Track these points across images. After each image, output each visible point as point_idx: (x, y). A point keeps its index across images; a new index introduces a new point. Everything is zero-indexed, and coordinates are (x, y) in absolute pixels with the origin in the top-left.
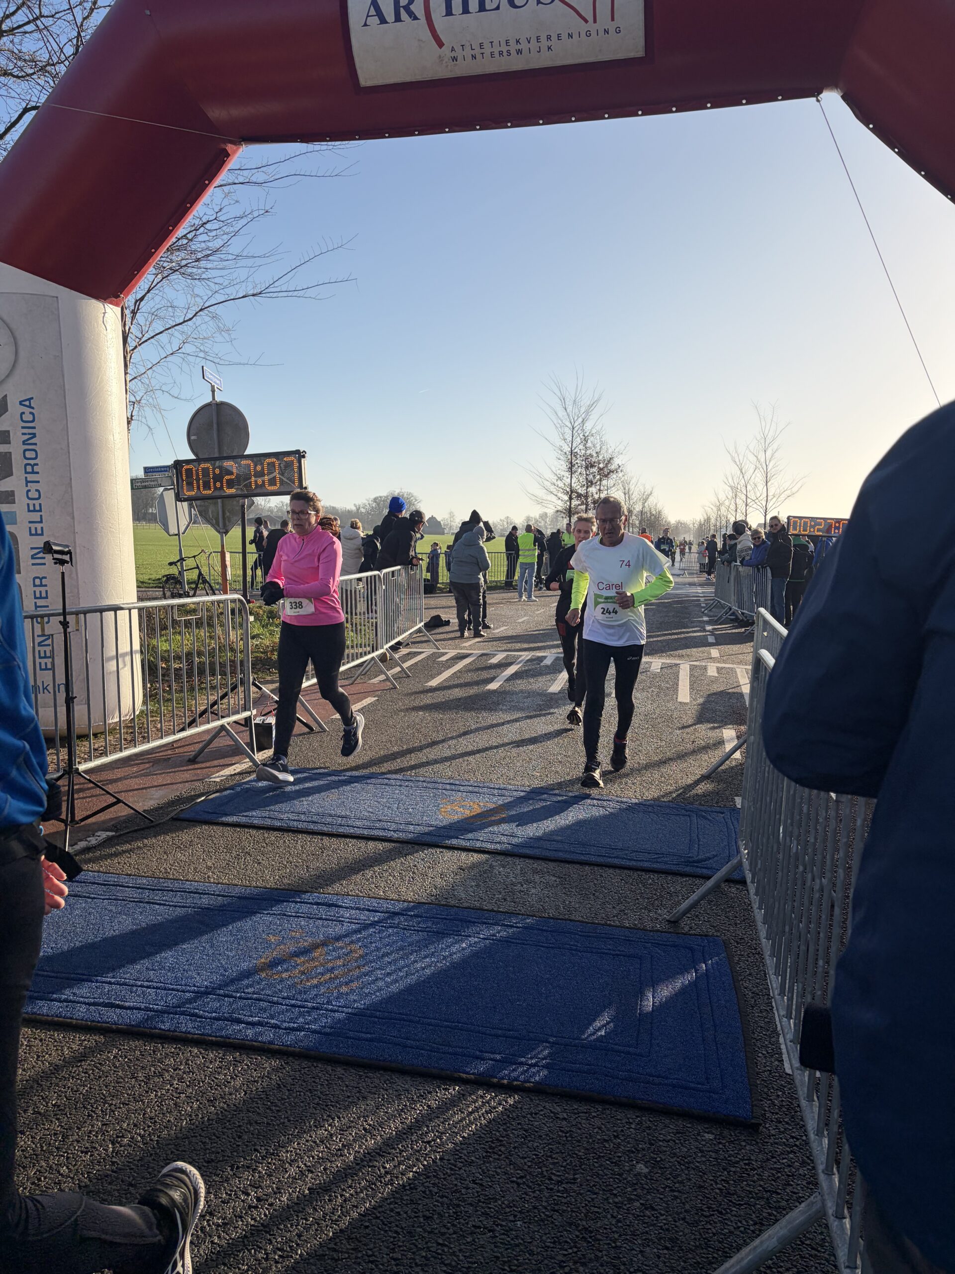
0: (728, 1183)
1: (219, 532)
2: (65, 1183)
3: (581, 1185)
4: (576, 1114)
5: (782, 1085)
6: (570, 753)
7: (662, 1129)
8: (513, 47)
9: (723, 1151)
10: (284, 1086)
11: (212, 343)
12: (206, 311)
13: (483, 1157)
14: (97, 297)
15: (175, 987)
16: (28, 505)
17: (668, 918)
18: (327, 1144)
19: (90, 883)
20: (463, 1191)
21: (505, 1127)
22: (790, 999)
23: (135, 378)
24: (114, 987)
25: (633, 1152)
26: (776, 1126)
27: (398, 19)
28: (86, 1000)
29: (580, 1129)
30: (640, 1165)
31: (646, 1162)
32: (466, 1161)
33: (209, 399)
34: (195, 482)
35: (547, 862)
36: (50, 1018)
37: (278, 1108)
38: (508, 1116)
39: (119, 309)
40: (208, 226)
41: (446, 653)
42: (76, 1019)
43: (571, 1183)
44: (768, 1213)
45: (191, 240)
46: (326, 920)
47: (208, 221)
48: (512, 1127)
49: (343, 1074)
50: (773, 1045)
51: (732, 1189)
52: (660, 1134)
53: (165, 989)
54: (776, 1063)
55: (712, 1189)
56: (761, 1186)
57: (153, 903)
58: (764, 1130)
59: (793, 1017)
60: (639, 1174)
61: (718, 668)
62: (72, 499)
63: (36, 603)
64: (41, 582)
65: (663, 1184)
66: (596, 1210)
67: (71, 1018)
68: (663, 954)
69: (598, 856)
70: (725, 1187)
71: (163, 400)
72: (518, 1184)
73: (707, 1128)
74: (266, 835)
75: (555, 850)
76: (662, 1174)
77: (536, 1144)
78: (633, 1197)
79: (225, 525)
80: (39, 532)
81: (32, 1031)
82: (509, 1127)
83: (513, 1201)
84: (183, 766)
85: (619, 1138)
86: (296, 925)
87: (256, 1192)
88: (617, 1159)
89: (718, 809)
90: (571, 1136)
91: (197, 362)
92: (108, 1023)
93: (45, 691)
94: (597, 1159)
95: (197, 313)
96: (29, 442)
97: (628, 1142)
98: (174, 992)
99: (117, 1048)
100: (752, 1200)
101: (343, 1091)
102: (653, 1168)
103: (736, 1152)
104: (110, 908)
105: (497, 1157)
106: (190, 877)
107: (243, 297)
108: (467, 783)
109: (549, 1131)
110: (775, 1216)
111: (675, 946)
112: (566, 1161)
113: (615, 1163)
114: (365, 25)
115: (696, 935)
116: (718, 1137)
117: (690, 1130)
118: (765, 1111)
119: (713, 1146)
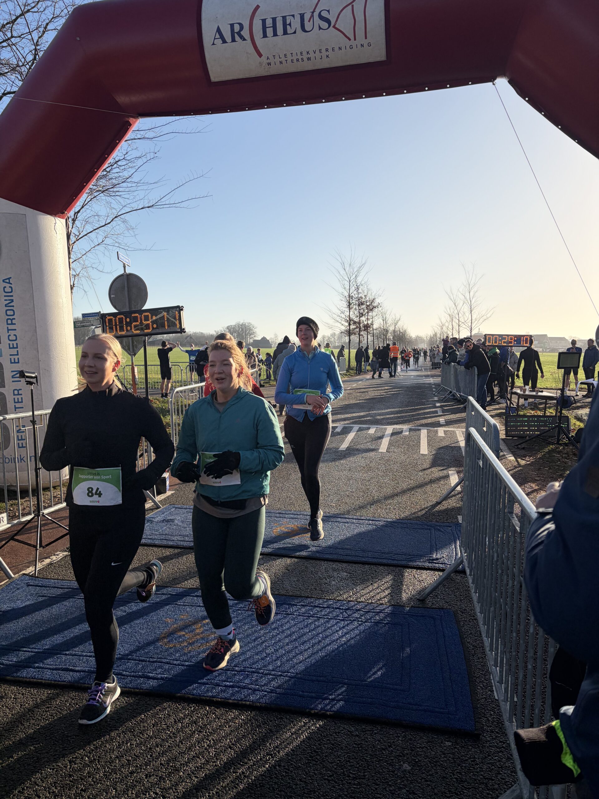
0: (460, 773)
1: (130, 354)
2: (40, 790)
3: (369, 780)
4: (364, 732)
5: (493, 707)
6: (354, 490)
7: (419, 740)
8: (305, 56)
9: (458, 753)
11: (123, 237)
12: (119, 218)
13: (306, 764)
14: (51, 214)
16: (9, 344)
17: (418, 598)
18: (207, 758)
19: (52, 587)
20: (294, 787)
21: (319, 742)
22: (496, 654)
23: (75, 260)
24: (68, 657)
25: (402, 756)
26: (490, 735)
27: (233, 40)
28: (51, 667)
29: (367, 742)
30: (405, 765)
31: (409, 763)
32: (295, 766)
33: (122, 272)
34: (114, 327)
35: (341, 563)
36: (28, 680)
37: (175, 735)
38: (321, 735)
39: (64, 220)
40: (119, 163)
42: (45, 680)
43: (362, 779)
44: (487, 793)
45: (109, 172)
47: (119, 160)
48: (323, 742)
49: (216, 711)
50: (487, 680)
52: (417, 743)
54: (489, 692)
55: (451, 779)
56: (482, 775)
58: (483, 737)
59: (499, 665)
60: (405, 770)
61: (444, 431)
62: (37, 339)
63: (15, 406)
64: (18, 392)
65: (420, 777)
66: (379, 796)
67: (41, 679)
68: (416, 622)
69: (374, 558)
70: (458, 776)
71: (93, 273)
72: (329, 781)
73: (446, 738)
74: (164, 551)
75: (347, 555)
76: (419, 770)
77: (339, 753)
78: (401, 786)
79: (133, 350)
80: (17, 361)
81: (17, 688)
82: (322, 743)
83: (326, 792)
85: (392, 747)
86: (184, 611)
87: (162, 792)
88: (391, 761)
89: (447, 524)
90: (361, 747)
91: (114, 249)
92: (65, 681)
93: (22, 461)
94: (378, 761)
95: (113, 219)
96: (9, 305)
97: (398, 750)
99: (71, 698)
100: (477, 785)
101: (216, 721)
102: (413, 766)
103: (466, 753)
105: (314, 763)
107: (142, 208)
108: (290, 512)
109: (348, 744)
110: (491, 795)
111: (423, 616)
112: (359, 764)
113: (390, 764)
114: (213, 44)
115: (436, 608)
116: (454, 744)
117: (436, 740)
118: (483, 725)
119: (451, 750)
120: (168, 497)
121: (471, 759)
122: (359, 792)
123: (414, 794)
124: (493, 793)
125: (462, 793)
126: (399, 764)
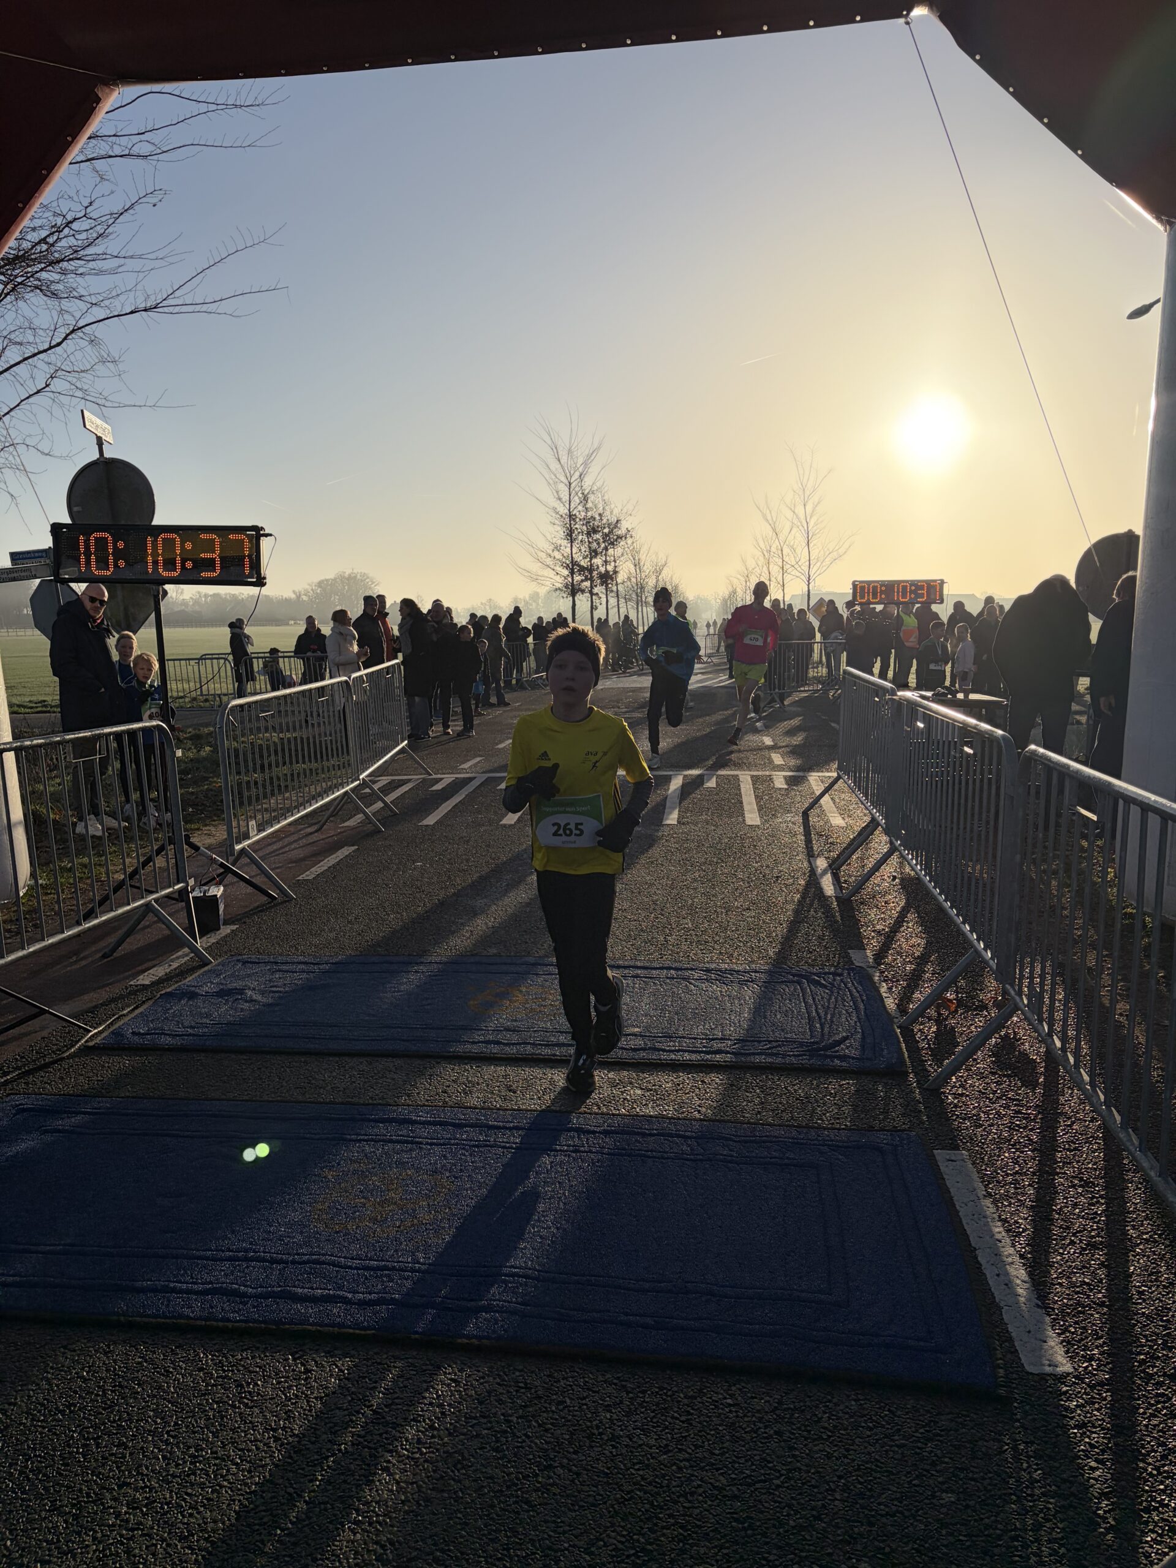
11: (91, 377)
12: (80, 333)
33: (96, 456)
40: (75, 226)
41: (441, 779)
45: (52, 245)
47: (75, 219)
61: (785, 778)
69: (693, 1052)
91: (72, 405)
95: (68, 335)
107: (132, 312)
108: (497, 960)
120: (225, 939)
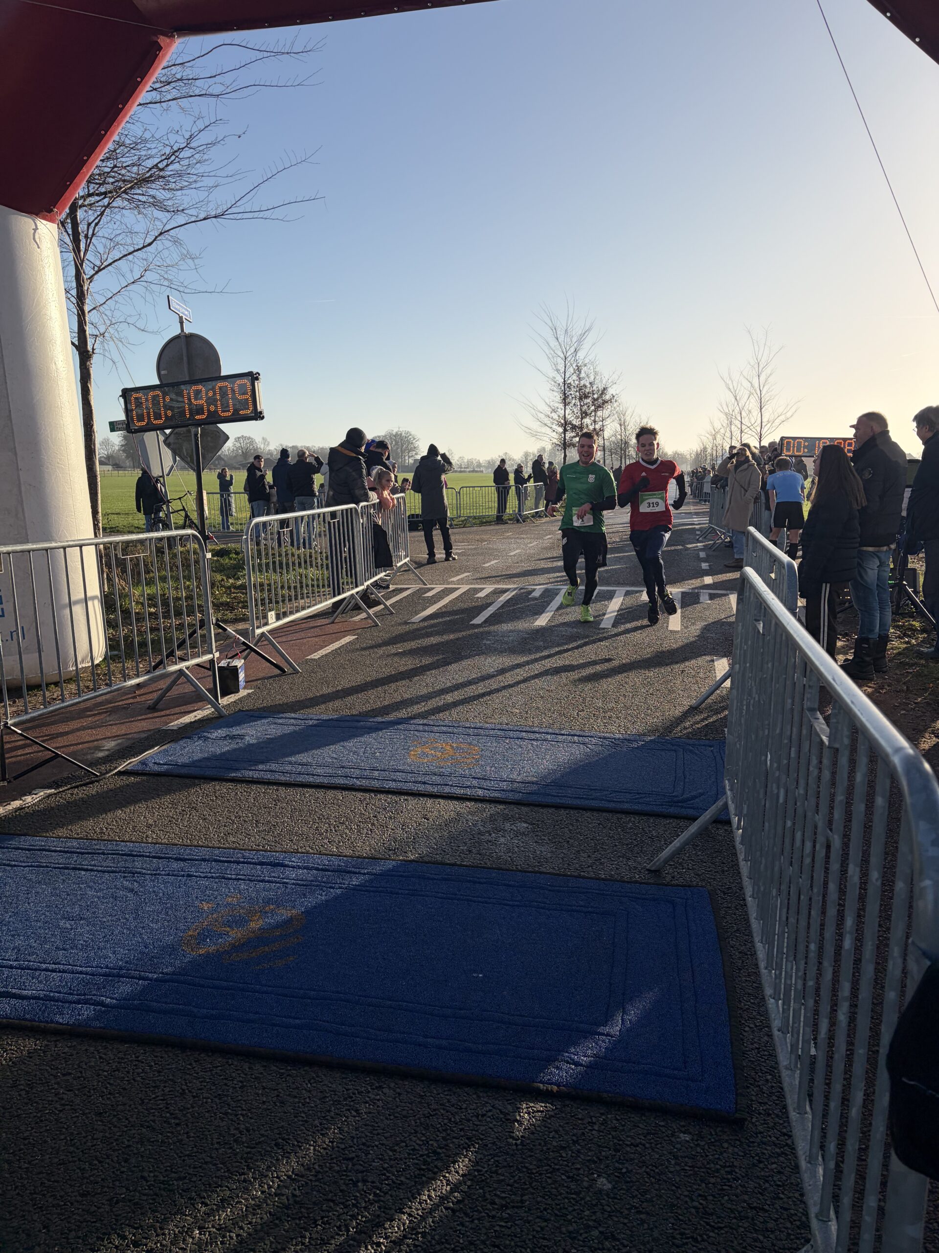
0: (706, 1199)
3: (529, 1210)
7: (630, 1130)
9: (702, 1156)
10: (190, 1092)
11: (176, 270)
12: (167, 235)
13: (415, 1177)
15: (84, 969)
17: (648, 867)
21: (444, 1134)
22: (778, 977)
25: (595, 1162)
26: (765, 1120)
29: (533, 1133)
30: (602, 1179)
31: (609, 1176)
32: (394, 1182)
33: (177, 331)
34: (145, 411)
35: (519, 807)
37: (177, 1121)
39: (55, 225)
40: (181, 155)
41: (433, 589)
43: (517, 1207)
44: (753, 1238)
46: (269, 882)
47: (180, 150)
49: (261, 1073)
50: (762, 1016)
51: (711, 1206)
53: (73, 973)
54: (766, 1038)
55: (686, 1209)
56: (745, 1201)
57: (79, 869)
58: (750, 1125)
60: (600, 1191)
61: (711, 595)
65: (629, 1204)
66: (545, 1243)
68: (642, 910)
70: (701, 1204)
73: (684, 1126)
74: (217, 788)
75: (529, 793)
76: (627, 1190)
78: (591, 1223)
82: (448, 1135)
83: (446, 1235)
84: (141, 715)
85: (579, 1144)
86: (234, 889)
87: (134, 1235)
88: (575, 1172)
89: (707, 742)
91: (161, 291)
94: (550, 1173)
95: (156, 237)
97: (590, 1150)
98: (81, 976)
100: (734, 1221)
101: (258, 1094)
102: (617, 1182)
103: (717, 1156)
104: (29, 876)
106: (127, 838)
107: (205, 219)
108: (440, 723)
109: (497, 1138)
110: (762, 1242)
111: (655, 900)
112: (513, 1177)
113: (573, 1177)
115: (678, 885)
116: (695, 1138)
117: (663, 1129)
118: (752, 1101)
119: (690, 1150)
120: (240, 700)
121: (727, 1169)
122: (509, 1236)
123: (614, 1239)
124: (765, 1237)
125: (705, 1237)
126: (591, 1177)
